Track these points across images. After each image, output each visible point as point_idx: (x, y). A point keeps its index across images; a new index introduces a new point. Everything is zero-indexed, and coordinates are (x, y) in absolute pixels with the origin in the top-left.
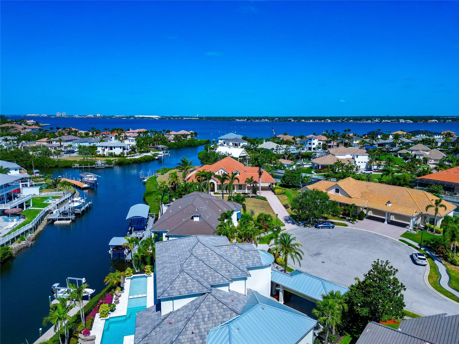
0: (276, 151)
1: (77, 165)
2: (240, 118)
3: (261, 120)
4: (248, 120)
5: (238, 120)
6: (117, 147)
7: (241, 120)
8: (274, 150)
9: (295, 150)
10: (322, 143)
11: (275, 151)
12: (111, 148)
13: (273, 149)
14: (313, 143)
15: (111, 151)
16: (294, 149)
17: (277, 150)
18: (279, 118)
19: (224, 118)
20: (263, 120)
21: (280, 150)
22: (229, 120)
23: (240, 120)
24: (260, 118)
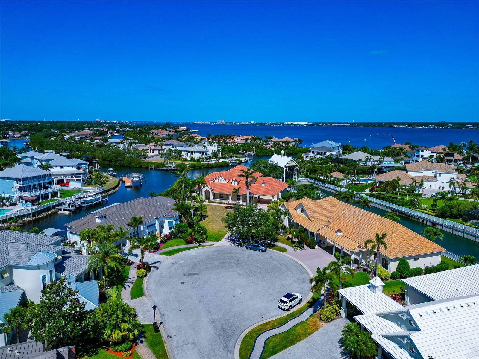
0: (365, 163)
1: (153, 167)
2: (398, 124)
3: (427, 126)
4: (409, 126)
5: (396, 126)
6: (197, 152)
7: (401, 127)
8: (362, 161)
9: (393, 162)
10: (435, 156)
11: (363, 163)
12: (192, 153)
13: (360, 160)
14: (421, 156)
15: (192, 156)
16: (391, 162)
17: (365, 161)
18: (453, 124)
19: (379, 124)
20: (429, 127)
21: (369, 161)
22: (385, 126)
23: (398, 126)
24: (425, 124)
